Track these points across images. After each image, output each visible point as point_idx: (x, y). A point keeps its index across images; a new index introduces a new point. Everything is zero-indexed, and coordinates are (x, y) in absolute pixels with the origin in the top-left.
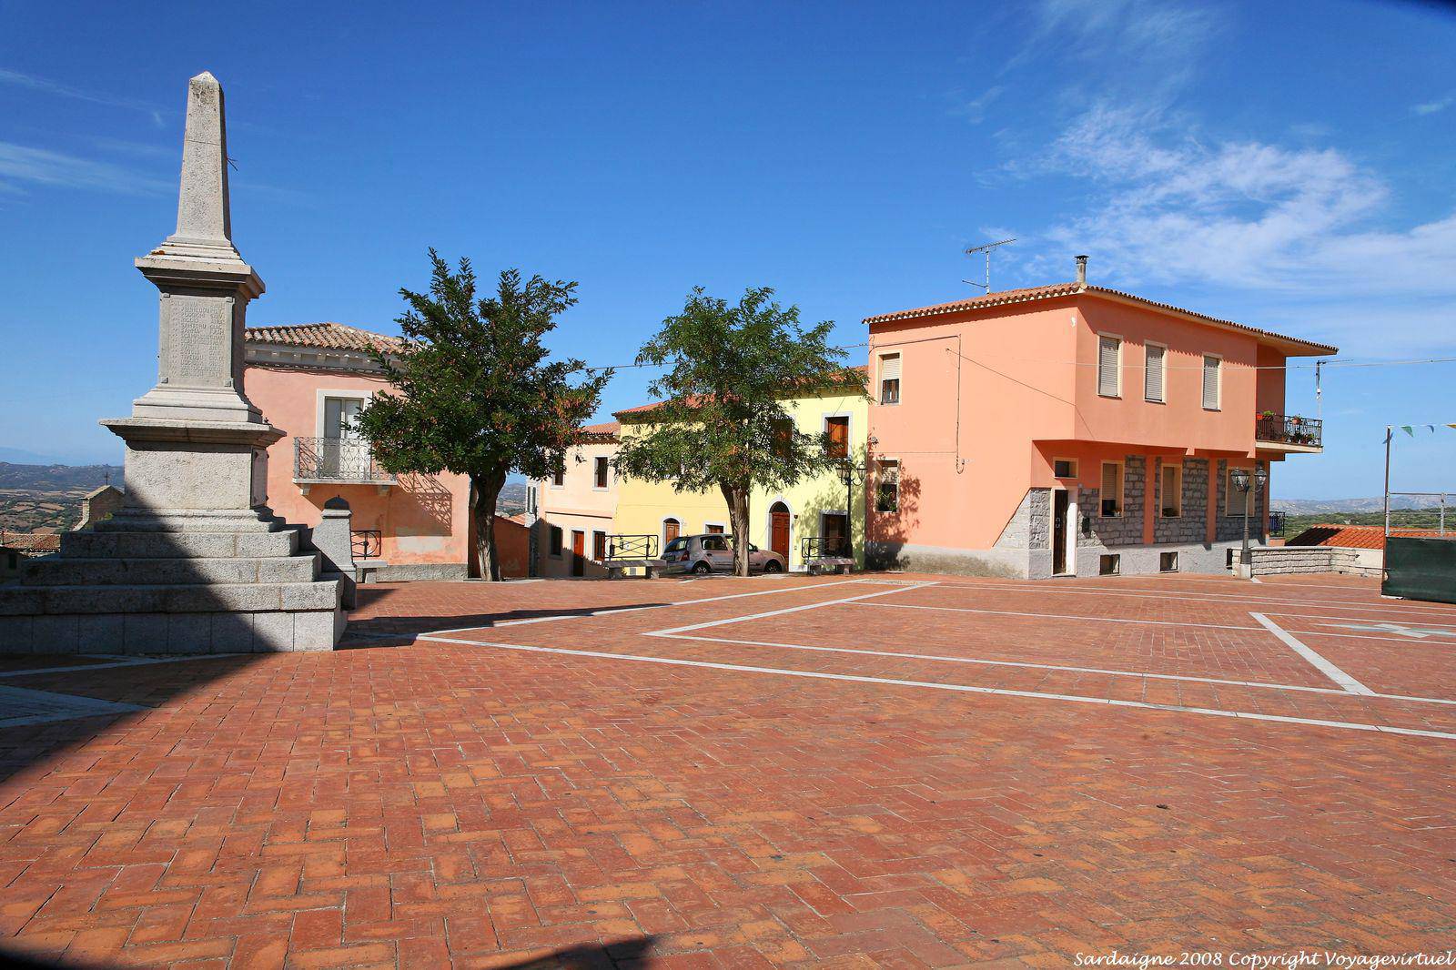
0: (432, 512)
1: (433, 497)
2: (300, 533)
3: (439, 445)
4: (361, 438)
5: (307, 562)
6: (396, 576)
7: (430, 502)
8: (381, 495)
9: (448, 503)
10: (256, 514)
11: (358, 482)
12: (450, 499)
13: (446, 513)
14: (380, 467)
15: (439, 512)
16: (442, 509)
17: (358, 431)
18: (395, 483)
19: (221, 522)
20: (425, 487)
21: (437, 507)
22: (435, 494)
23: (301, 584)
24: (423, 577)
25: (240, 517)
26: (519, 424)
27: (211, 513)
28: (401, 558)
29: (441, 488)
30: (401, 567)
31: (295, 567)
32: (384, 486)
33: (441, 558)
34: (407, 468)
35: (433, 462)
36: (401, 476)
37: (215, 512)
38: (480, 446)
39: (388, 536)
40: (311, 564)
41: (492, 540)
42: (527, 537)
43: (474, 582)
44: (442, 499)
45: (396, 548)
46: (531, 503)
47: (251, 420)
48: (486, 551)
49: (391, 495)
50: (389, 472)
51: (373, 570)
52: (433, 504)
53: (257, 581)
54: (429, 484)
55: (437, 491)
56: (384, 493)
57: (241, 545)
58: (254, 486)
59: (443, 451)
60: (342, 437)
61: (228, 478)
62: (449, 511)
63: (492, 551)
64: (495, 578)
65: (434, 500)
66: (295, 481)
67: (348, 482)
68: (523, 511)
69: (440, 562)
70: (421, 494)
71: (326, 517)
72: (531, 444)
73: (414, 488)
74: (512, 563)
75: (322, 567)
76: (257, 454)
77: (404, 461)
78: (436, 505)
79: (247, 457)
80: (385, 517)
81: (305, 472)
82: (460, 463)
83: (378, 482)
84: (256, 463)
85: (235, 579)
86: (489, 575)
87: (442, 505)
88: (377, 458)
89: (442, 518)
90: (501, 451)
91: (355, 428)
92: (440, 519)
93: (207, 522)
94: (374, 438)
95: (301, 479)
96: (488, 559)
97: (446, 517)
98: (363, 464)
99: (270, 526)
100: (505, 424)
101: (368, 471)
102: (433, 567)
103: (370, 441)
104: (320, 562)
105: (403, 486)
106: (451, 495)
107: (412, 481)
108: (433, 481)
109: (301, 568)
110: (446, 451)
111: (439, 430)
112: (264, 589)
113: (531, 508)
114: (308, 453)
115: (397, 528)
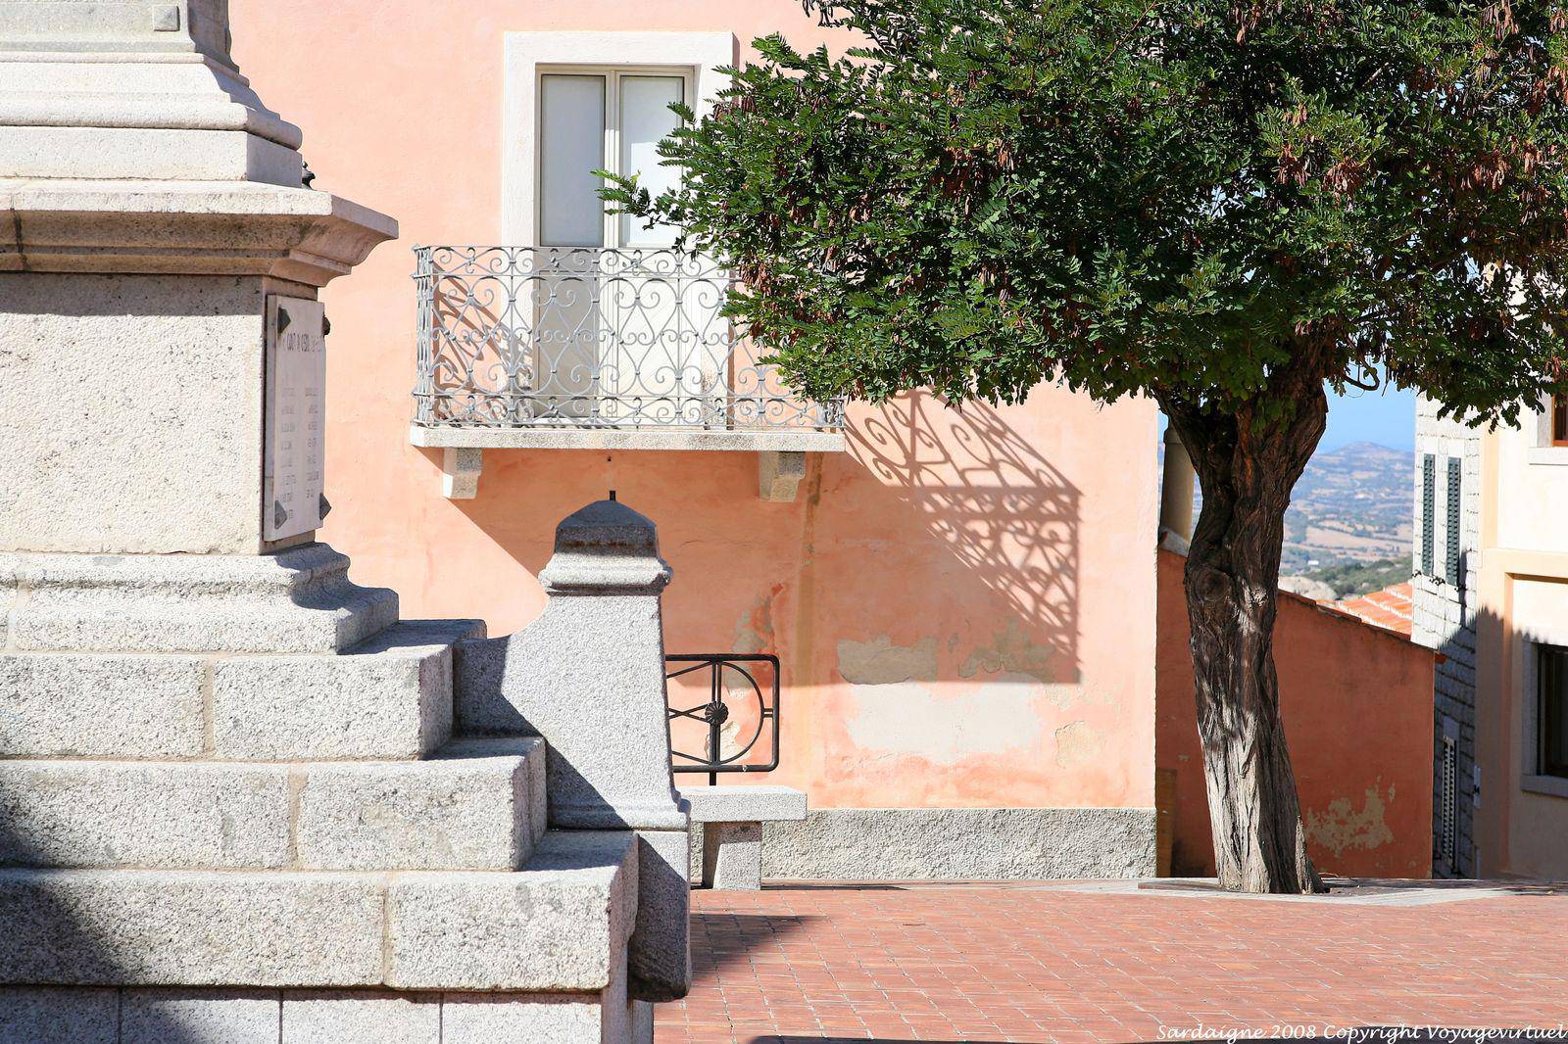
0: (995, 572)
1: (998, 507)
2: (458, 657)
3: (1025, 267)
4: (690, 245)
5: (492, 785)
6: (841, 862)
7: (982, 528)
8: (774, 498)
9: (1062, 530)
10: (284, 575)
11: (679, 440)
12: (1070, 515)
13: (1050, 580)
14: (772, 370)
15: (1025, 576)
16: (1038, 560)
17: (677, 216)
18: (832, 442)
19: (151, 608)
20: (962, 459)
21: (1013, 550)
22: (1006, 490)
23: (470, 878)
24: (960, 863)
25: (223, 588)
26: (1385, 161)
27: (110, 573)
28: (859, 782)
29: (1033, 464)
30: (865, 824)
31: (444, 803)
32: (790, 458)
33: (1038, 781)
34: (889, 375)
35: (999, 344)
36: (858, 410)
37: (128, 569)
38: (1209, 269)
39: (808, 678)
40: (507, 792)
41: (1266, 704)
42: (1421, 691)
43: (1186, 894)
44: (1034, 515)
45: (843, 737)
46: (1440, 533)
47: (259, 173)
48: (1240, 753)
49: (815, 500)
50: (811, 391)
51: (747, 830)
52: (995, 535)
53: (292, 858)
54: (976, 444)
55: (1015, 478)
56: (785, 487)
57: (226, 704)
58: (277, 454)
59: (1041, 291)
60: (611, 240)
61: (175, 420)
62: (1069, 568)
63: (1267, 753)
64: (1281, 880)
65: (999, 519)
66: (419, 437)
67: (636, 441)
68: (1402, 572)
69: (1033, 799)
70: (944, 490)
71: (562, 590)
72: (1443, 249)
73: (915, 467)
74: (1359, 809)
75: (550, 806)
76: (283, 320)
77: (872, 343)
78: (1008, 541)
79: (245, 330)
80: (794, 595)
81: (459, 402)
82: (1115, 343)
83: (764, 441)
84: (282, 357)
85: (210, 852)
86: (1255, 861)
87: (1038, 542)
88: (756, 331)
89: (1039, 599)
90: (1305, 289)
91: (662, 205)
92: (1028, 602)
93: (95, 606)
94: (745, 246)
95: (444, 428)
96: (1246, 787)
97: (1055, 595)
98: (695, 360)
99: (341, 624)
100: (1321, 159)
101: (721, 390)
102: (1001, 822)
103: (726, 257)
104: (541, 787)
105: (868, 458)
106: (1074, 493)
107: (905, 433)
108: (996, 432)
109: (468, 809)
110: (1056, 295)
111: (1022, 199)
112: (320, 896)
113: (1440, 555)
114: (470, 313)
115: (844, 647)
